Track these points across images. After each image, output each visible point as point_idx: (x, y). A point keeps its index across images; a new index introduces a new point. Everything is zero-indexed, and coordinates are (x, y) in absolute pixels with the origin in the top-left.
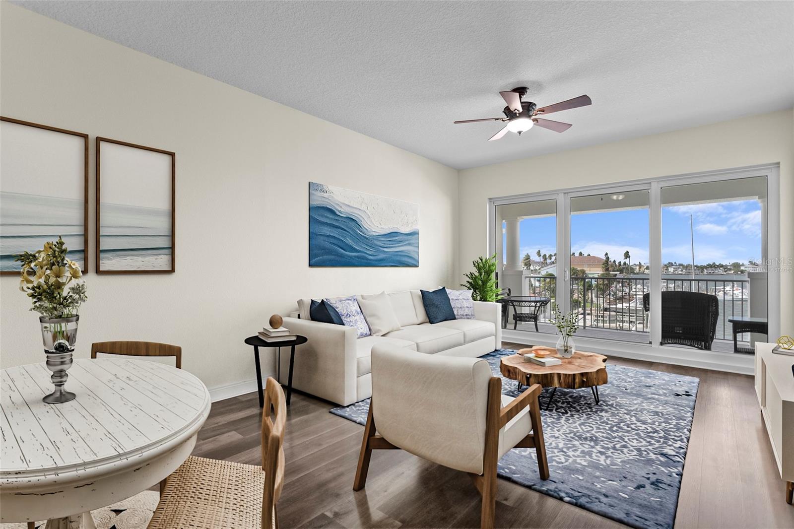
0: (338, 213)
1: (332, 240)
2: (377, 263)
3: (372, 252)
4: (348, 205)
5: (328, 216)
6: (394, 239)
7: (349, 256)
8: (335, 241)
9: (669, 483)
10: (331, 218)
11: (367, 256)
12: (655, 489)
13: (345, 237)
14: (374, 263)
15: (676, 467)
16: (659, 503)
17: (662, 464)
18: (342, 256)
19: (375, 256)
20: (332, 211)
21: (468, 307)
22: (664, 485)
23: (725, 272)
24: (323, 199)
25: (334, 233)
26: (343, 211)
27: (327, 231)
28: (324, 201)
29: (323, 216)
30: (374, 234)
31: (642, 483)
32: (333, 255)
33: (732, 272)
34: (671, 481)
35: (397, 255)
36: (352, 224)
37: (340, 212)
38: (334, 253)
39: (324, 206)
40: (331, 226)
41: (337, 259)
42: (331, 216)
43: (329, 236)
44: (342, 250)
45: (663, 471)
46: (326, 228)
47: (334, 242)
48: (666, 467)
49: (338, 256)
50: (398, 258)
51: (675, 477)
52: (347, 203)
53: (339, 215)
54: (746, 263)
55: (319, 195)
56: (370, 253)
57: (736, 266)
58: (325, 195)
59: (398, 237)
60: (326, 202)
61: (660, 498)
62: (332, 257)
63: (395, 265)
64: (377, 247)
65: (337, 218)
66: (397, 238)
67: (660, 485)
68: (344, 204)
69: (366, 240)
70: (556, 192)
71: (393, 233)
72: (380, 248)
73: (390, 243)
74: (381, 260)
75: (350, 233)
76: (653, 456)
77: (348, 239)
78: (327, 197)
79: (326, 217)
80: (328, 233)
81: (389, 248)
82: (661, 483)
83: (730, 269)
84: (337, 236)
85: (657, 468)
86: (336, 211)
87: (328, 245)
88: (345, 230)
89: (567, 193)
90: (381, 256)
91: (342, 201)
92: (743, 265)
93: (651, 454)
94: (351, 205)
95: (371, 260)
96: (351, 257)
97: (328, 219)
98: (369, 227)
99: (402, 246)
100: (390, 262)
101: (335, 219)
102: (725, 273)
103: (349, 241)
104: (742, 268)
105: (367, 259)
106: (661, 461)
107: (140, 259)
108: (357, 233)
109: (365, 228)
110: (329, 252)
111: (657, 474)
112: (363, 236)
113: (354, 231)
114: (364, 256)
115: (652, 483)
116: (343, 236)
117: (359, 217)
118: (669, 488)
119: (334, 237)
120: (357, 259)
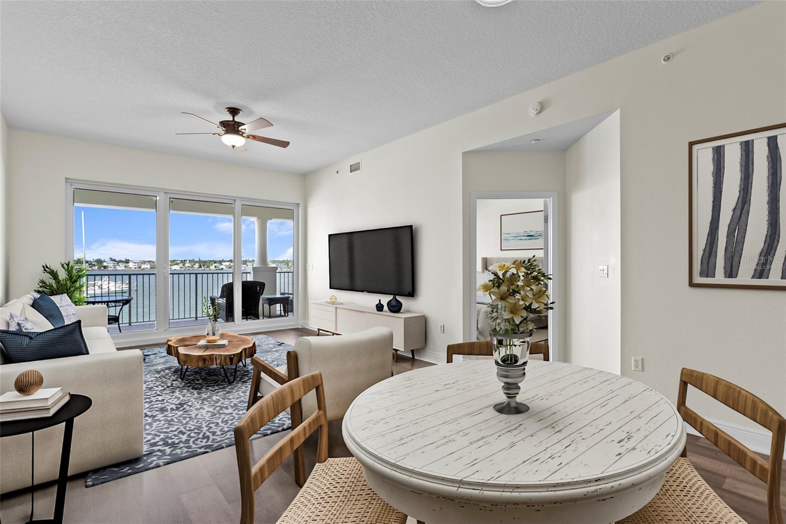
21: (73, 314)
23: (91, 267)
33: (96, 267)
54: (107, 259)
57: (99, 262)
70: (158, 190)
83: (94, 265)
89: (167, 193)
92: (104, 261)
102: (90, 269)
104: (105, 264)
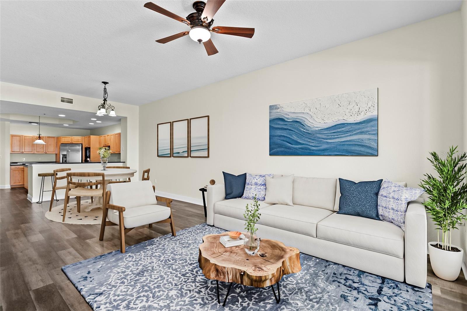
0: (286, 120)
1: (282, 138)
2: (319, 152)
3: (315, 144)
4: (294, 113)
5: (280, 123)
6: (339, 130)
7: (295, 148)
8: (285, 139)
9: (81, 282)
10: (282, 124)
11: (309, 147)
12: (83, 276)
13: (291, 135)
14: (317, 152)
15: (87, 292)
16: (75, 272)
17: (94, 288)
18: (289, 148)
19: (318, 147)
20: (282, 120)
21: (393, 209)
22: (82, 280)
24: (277, 114)
25: (284, 133)
26: (291, 117)
27: (279, 133)
28: (277, 115)
29: (277, 124)
30: (317, 129)
31: (90, 274)
32: (283, 148)
34: (81, 284)
35: (344, 145)
36: (296, 125)
37: (288, 119)
38: (284, 147)
39: (277, 118)
40: (282, 129)
41: (286, 150)
42: (282, 123)
43: (280, 136)
44: (289, 144)
45: (89, 285)
46: (279, 131)
47: (283, 139)
48: (91, 288)
49: (286, 148)
50: (345, 148)
51: (82, 286)
52: (293, 111)
53: (287, 121)
55: (274, 112)
56: (312, 145)
58: (278, 110)
59: (345, 128)
60: (279, 115)
61: (77, 275)
62: (283, 149)
63: (341, 154)
64: (320, 139)
65: (286, 123)
66: (343, 129)
67: (83, 279)
68: (291, 112)
69: (310, 135)
71: (337, 125)
72: (322, 140)
73: (335, 134)
74: (324, 150)
75: (295, 131)
76: (103, 288)
77: (293, 136)
78: (279, 111)
79: (279, 124)
80: (280, 134)
81: (334, 139)
82: (84, 280)
84: (285, 135)
85: (93, 284)
86: (285, 119)
87: (279, 141)
88: (292, 130)
90: (324, 146)
91: (289, 111)
93: (105, 289)
94: (296, 111)
95: (313, 150)
96: (296, 149)
97: (281, 125)
98: (311, 124)
99: (350, 135)
100: (334, 151)
101: (284, 124)
103: (295, 138)
105: (310, 150)
106: (97, 289)
107: (199, 153)
108: (301, 131)
109: (308, 126)
110: (281, 146)
111: (90, 282)
112: (306, 132)
113: (298, 129)
114: (306, 148)
115: (86, 277)
116: (290, 135)
117: (302, 118)
118: (78, 280)
119: (284, 136)
120: (301, 150)
